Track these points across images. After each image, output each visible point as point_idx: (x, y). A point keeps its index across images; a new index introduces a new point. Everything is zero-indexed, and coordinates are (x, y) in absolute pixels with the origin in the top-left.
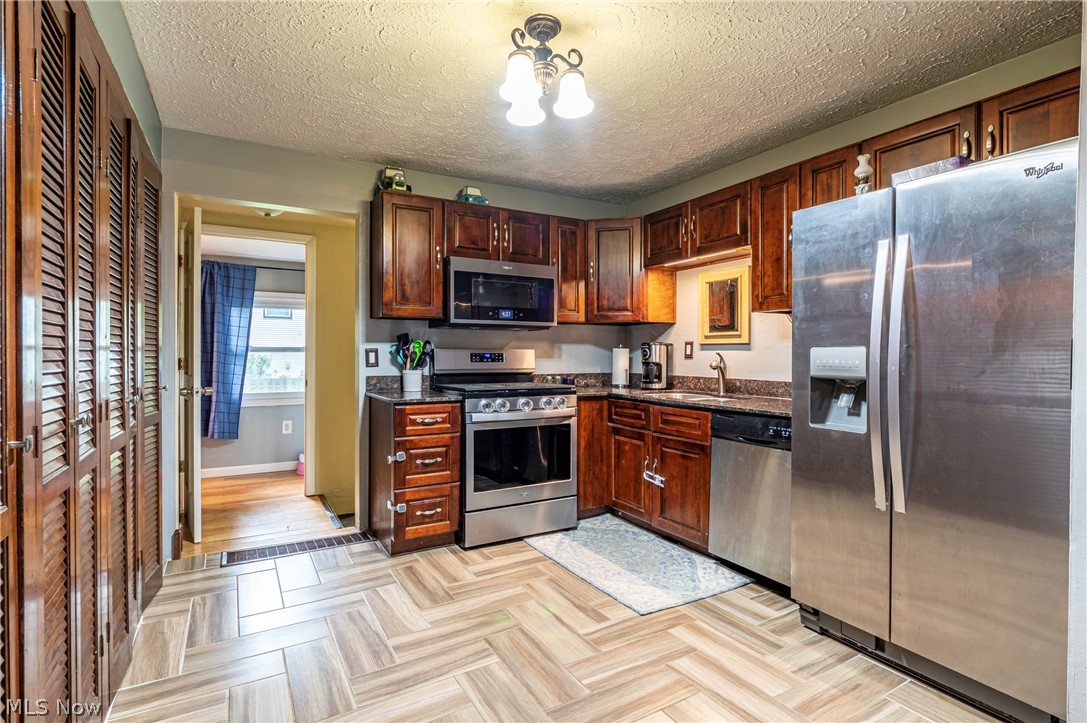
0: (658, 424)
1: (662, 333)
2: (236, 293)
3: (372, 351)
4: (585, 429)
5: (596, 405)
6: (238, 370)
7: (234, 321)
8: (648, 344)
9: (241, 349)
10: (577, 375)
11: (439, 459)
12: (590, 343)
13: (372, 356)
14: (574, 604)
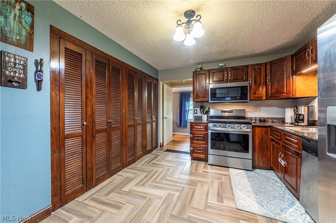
0: (283, 140)
1: (312, 101)
2: (187, 98)
3: (196, 110)
4: (258, 137)
5: (265, 129)
6: (187, 114)
7: (186, 104)
8: (296, 106)
9: (188, 110)
10: (268, 118)
11: (202, 138)
12: (275, 106)
13: (196, 111)
14: (218, 192)
